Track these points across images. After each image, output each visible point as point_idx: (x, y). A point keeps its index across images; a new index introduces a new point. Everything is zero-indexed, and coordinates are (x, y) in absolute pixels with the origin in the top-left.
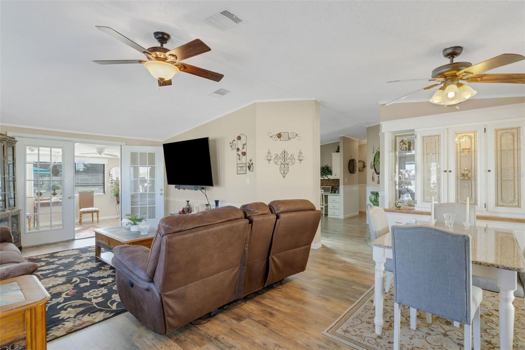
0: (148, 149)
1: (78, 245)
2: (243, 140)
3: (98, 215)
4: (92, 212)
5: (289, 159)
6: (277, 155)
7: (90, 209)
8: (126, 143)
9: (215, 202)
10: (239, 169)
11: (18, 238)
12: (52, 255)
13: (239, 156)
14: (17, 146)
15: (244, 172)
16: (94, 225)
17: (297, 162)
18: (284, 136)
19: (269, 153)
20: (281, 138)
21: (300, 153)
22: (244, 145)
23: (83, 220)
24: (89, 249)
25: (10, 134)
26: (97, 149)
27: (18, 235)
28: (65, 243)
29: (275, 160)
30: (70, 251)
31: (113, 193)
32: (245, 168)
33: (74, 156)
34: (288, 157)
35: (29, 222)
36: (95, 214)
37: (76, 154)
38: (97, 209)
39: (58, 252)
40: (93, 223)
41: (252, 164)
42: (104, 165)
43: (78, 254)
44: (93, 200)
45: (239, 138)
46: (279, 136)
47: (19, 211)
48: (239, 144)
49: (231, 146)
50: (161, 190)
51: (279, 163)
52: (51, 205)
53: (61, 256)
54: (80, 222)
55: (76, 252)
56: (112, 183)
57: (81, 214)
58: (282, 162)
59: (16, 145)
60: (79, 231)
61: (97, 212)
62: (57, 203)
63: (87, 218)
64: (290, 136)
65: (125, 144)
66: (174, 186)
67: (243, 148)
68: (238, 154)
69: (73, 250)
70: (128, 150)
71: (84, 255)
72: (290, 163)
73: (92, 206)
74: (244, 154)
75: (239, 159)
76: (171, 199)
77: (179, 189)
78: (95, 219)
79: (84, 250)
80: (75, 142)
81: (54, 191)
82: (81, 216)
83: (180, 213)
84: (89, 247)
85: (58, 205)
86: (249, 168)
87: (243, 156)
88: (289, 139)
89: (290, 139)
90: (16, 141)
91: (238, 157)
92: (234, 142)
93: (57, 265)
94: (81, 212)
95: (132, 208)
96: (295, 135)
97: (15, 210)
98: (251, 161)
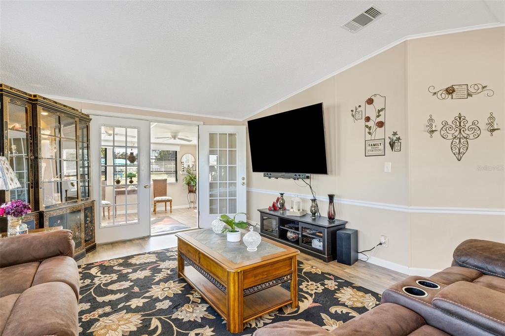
0: (228, 129)
1: (155, 245)
2: (378, 104)
3: (171, 204)
4: (166, 201)
5: (469, 129)
6: (447, 123)
7: (164, 198)
8: (204, 123)
9: (328, 198)
10: (369, 148)
11: (92, 235)
12: (126, 262)
13: (370, 128)
14: (92, 125)
15: (381, 153)
16: (167, 215)
17: (485, 134)
18: (460, 92)
19: (431, 120)
20: (454, 94)
21: (492, 118)
22: (379, 111)
23: (158, 209)
24: (168, 254)
25: (85, 111)
26: (172, 132)
27: (92, 231)
28: (140, 241)
29: (442, 132)
30: (146, 255)
31: (185, 182)
32: (381, 147)
33: (150, 143)
34: (467, 125)
35: (109, 210)
36: (168, 203)
37: (151, 141)
38: (170, 198)
39: (132, 257)
40: (166, 212)
41: (399, 139)
42: (176, 152)
43: (155, 263)
44: (166, 188)
45: (370, 101)
46: (450, 91)
47: (93, 202)
48: (371, 111)
49: (353, 116)
50: (243, 179)
51: (450, 137)
52: (126, 193)
53: (135, 265)
54: (154, 210)
55: (153, 258)
56: (183, 171)
57: (155, 204)
58: (456, 134)
59: (90, 124)
60: (155, 222)
61: (170, 201)
62: (133, 192)
63: (160, 207)
64: (472, 90)
65: (202, 123)
66: (262, 174)
67: (378, 116)
68: (367, 126)
69: (149, 253)
70: (206, 130)
71: (163, 265)
72: (471, 137)
73: (165, 194)
74: (381, 124)
75: (370, 133)
76: (254, 190)
77: (270, 178)
78: (168, 208)
79: (162, 256)
80: (151, 122)
81: (131, 179)
82: (155, 206)
83: (270, 209)
84: (168, 250)
85: (135, 194)
86: (392, 145)
87: (378, 129)
88: (469, 95)
89: (471, 96)
90: (91, 120)
91: (367, 130)
92: (359, 109)
93: (131, 281)
94: (155, 201)
95: (210, 200)
96: (480, 87)
97: (90, 201)
98: (395, 134)
